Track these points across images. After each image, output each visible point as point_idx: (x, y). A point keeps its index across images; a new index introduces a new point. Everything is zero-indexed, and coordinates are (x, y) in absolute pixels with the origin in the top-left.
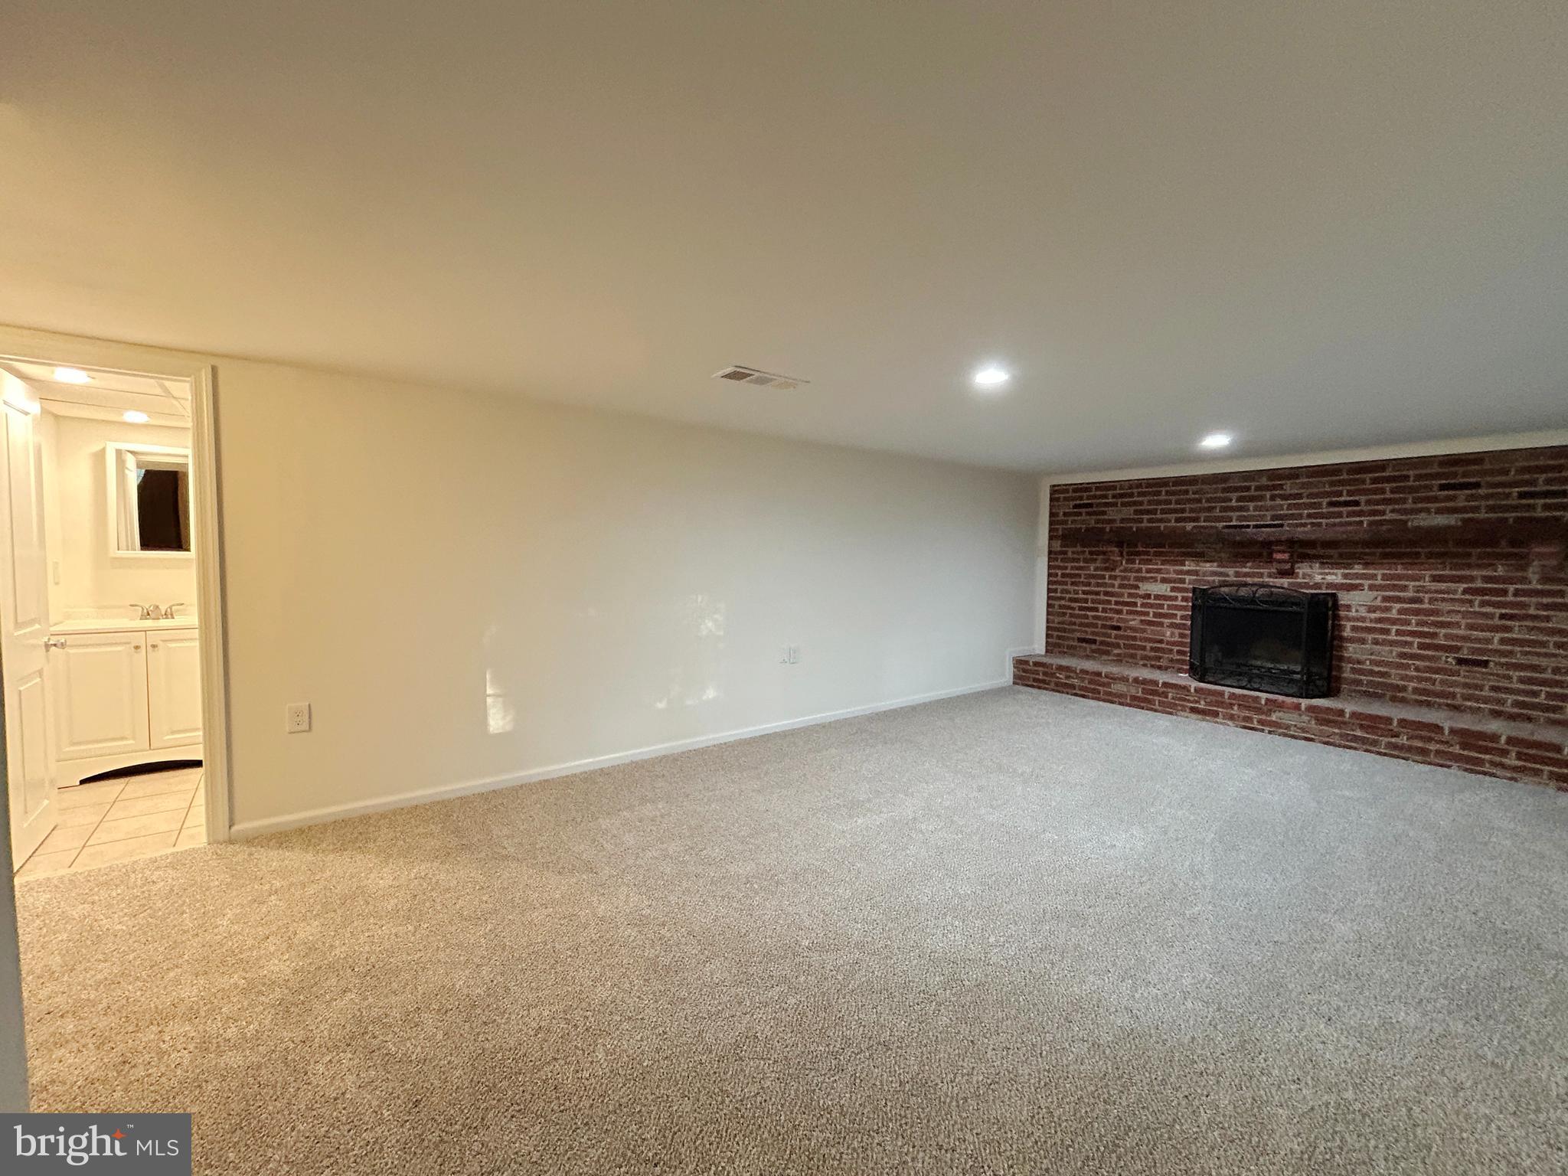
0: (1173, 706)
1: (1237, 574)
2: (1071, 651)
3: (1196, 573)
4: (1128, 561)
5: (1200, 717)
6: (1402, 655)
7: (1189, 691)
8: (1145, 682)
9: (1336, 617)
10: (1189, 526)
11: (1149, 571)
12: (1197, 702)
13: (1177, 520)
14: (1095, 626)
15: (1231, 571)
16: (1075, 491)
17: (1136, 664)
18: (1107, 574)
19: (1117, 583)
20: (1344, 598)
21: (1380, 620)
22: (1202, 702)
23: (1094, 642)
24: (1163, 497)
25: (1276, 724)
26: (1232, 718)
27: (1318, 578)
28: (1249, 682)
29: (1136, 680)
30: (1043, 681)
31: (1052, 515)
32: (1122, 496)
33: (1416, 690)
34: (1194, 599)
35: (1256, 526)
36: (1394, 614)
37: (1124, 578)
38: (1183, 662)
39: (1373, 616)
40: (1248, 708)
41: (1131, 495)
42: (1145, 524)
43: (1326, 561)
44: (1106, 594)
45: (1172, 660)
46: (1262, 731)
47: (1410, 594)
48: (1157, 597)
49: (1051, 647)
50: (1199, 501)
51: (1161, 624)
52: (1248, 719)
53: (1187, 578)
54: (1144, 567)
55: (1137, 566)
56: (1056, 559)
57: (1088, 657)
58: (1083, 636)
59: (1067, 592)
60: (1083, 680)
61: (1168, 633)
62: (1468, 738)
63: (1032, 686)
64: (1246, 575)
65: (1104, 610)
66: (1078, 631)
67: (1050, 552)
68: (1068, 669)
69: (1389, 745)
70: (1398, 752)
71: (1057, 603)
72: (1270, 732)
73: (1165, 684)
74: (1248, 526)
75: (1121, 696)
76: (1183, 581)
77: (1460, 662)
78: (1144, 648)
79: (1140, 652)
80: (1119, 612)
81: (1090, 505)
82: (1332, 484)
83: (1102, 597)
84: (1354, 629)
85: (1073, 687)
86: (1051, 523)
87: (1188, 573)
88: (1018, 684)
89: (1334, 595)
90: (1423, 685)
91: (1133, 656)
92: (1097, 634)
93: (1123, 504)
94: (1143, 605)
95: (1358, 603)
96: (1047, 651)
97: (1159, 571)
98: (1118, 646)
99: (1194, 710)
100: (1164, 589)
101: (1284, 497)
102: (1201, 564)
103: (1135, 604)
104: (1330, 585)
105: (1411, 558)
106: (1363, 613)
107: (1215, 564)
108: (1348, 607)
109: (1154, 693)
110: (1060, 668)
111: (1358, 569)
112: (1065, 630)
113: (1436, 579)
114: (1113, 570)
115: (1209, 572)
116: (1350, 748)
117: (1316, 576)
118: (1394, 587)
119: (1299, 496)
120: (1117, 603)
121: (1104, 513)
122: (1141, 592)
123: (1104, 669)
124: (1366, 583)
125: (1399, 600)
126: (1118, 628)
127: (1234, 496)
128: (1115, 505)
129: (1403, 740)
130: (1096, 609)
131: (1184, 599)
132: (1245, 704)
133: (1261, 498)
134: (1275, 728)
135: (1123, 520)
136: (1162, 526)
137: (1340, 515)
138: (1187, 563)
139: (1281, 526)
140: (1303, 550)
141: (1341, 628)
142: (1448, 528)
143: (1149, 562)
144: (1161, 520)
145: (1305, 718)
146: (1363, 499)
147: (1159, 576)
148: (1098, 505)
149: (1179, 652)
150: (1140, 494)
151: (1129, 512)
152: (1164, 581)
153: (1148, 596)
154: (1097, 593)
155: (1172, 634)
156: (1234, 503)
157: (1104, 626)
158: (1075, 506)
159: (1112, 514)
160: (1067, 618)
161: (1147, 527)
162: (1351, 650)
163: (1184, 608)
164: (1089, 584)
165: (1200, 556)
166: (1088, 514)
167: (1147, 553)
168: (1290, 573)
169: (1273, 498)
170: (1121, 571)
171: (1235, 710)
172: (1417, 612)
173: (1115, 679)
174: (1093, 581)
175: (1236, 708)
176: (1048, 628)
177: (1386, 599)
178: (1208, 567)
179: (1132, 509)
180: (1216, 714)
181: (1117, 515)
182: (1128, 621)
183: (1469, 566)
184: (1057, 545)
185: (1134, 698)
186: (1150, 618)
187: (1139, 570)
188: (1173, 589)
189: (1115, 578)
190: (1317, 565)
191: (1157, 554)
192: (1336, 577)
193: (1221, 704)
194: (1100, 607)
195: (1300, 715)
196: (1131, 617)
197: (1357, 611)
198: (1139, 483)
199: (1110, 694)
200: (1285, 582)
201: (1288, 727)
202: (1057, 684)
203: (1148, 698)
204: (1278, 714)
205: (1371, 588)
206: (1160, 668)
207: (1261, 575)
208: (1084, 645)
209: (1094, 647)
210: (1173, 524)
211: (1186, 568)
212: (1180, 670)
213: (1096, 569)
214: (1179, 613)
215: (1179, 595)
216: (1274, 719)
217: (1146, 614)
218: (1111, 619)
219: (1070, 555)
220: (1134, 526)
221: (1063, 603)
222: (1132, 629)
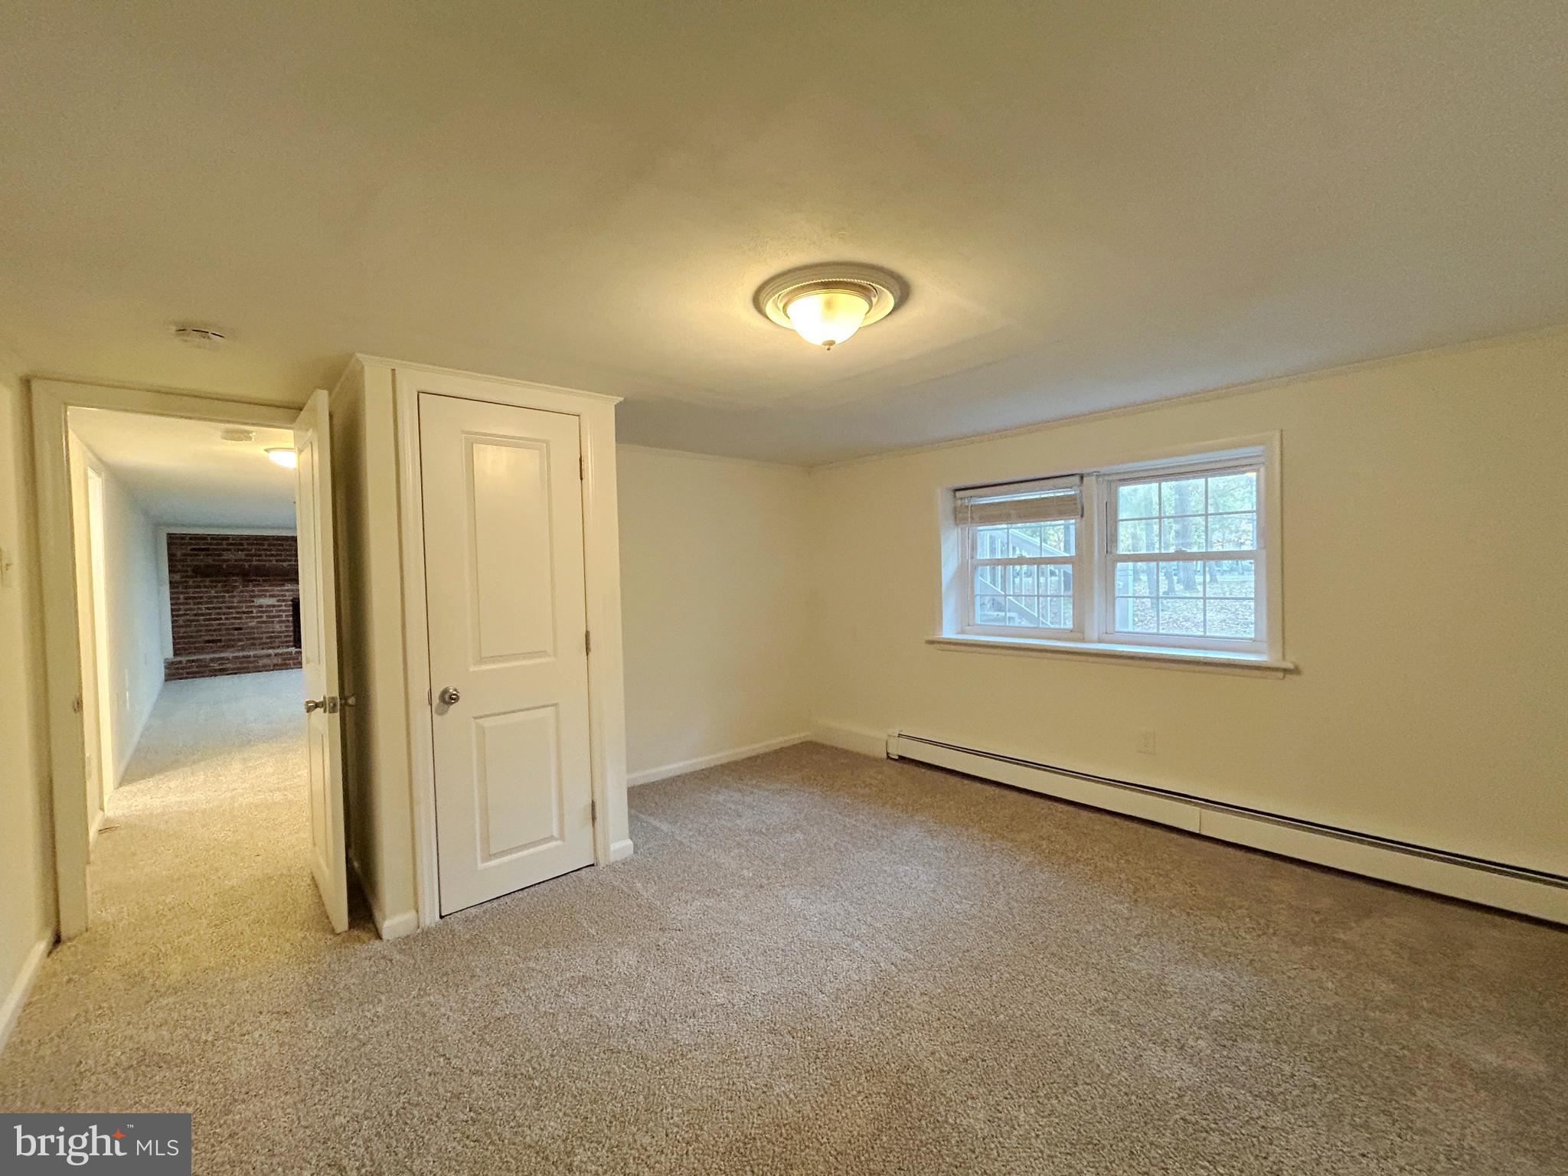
4: (243, 586)
10: (285, 564)
11: (259, 591)
13: (277, 561)
14: (220, 630)
16: (191, 539)
18: (227, 595)
19: (235, 600)
23: (220, 641)
31: (170, 555)
32: (234, 544)
37: (241, 597)
38: (290, 641)
41: (242, 544)
42: (255, 563)
44: (228, 608)
45: (282, 642)
48: (268, 606)
49: (175, 655)
51: (272, 622)
53: (287, 593)
54: (256, 589)
55: (251, 588)
56: (177, 587)
57: (215, 651)
58: (211, 638)
59: (191, 610)
61: (278, 627)
63: (191, 677)
65: (227, 619)
66: (204, 636)
67: (171, 582)
68: (216, 660)
71: (181, 619)
76: (284, 595)
78: (261, 638)
80: (240, 618)
81: (208, 549)
83: (224, 610)
85: (224, 670)
86: (170, 561)
87: (288, 590)
88: (176, 680)
91: (255, 645)
92: (220, 635)
93: (236, 550)
94: (258, 612)
97: (267, 591)
98: (240, 640)
100: (272, 601)
103: (252, 612)
110: (212, 660)
112: (191, 637)
114: (232, 592)
120: (237, 613)
121: (220, 555)
122: (254, 604)
126: (240, 629)
128: (229, 550)
130: (220, 619)
131: (286, 606)
135: (236, 560)
136: (267, 564)
138: (286, 585)
143: (258, 585)
144: (266, 561)
147: (268, 594)
148: (215, 549)
149: (286, 637)
150: (248, 544)
151: (241, 555)
152: (272, 596)
153: (261, 606)
154: (220, 608)
155: (281, 627)
157: (227, 629)
158: (193, 550)
159: (226, 556)
160: (192, 628)
161: (256, 565)
163: (287, 611)
164: (212, 603)
166: (205, 555)
167: (258, 580)
170: (238, 592)
174: (215, 600)
176: (174, 638)
179: (243, 553)
181: (232, 556)
182: (247, 623)
184: (177, 577)
186: (264, 619)
187: (253, 591)
188: (278, 601)
189: (234, 597)
191: (264, 581)
194: (223, 617)
196: (250, 620)
198: (248, 538)
199: (256, 667)
208: (209, 644)
209: (220, 644)
210: (274, 562)
212: (288, 647)
213: (217, 592)
214: (284, 614)
215: (283, 604)
217: (261, 617)
218: (233, 624)
219: (191, 583)
220: (246, 565)
221: (188, 617)
222: (253, 628)
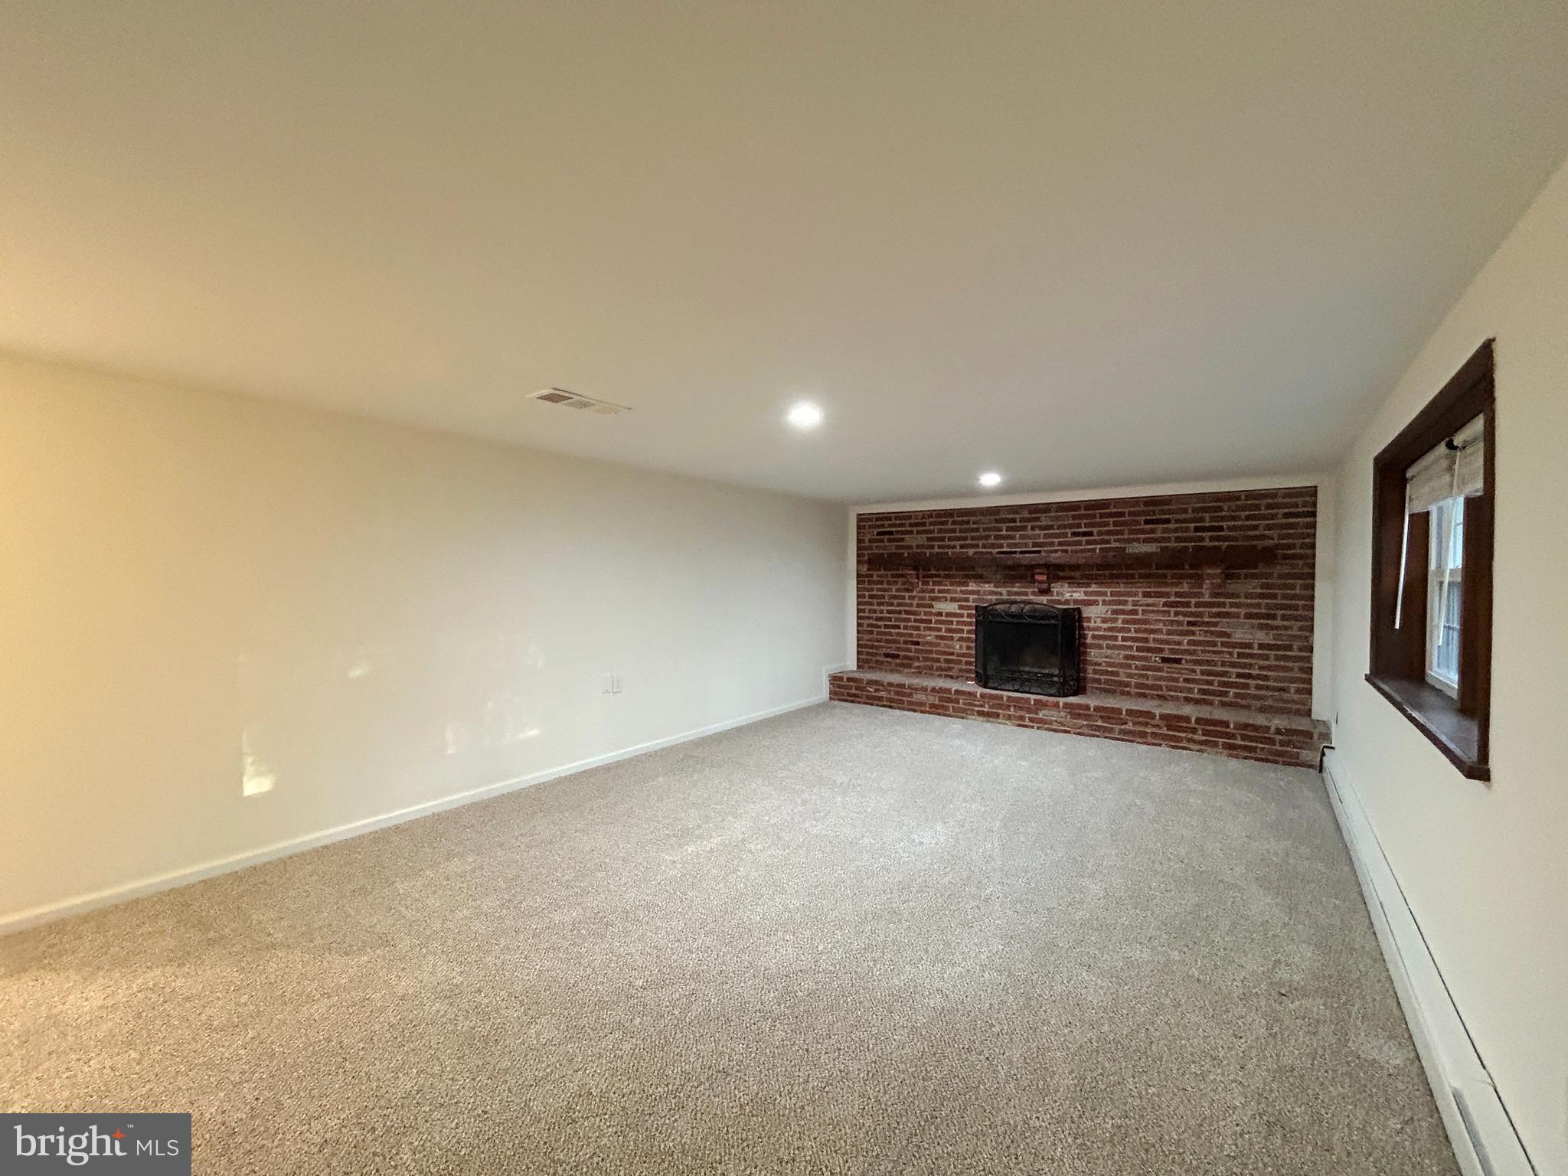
0: (964, 711)
1: (1009, 593)
2: (879, 666)
3: (977, 592)
4: (924, 583)
5: (985, 719)
6: (1127, 657)
7: (976, 696)
8: (942, 690)
9: (1081, 628)
10: (971, 552)
11: (940, 591)
12: (982, 706)
13: (962, 547)
14: (898, 642)
15: (1004, 590)
16: (877, 520)
17: (932, 675)
18: (907, 595)
19: (915, 602)
20: (1088, 612)
21: (1110, 629)
22: (987, 706)
23: (897, 656)
24: (949, 526)
25: (1041, 721)
26: (1009, 718)
27: (1067, 596)
28: (1021, 686)
29: (933, 690)
30: (855, 695)
31: (859, 541)
32: (917, 525)
33: (1138, 686)
34: (977, 615)
35: (1021, 552)
36: (1119, 624)
37: (921, 598)
38: (969, 671)
39: (1105, 626)
40: (1021, 708)
41: (924, 524)
42: (937, 550)
43: (1072, 581)
44: (907, 612)
45: (961, 670)
46: (1032, 727)
47: (1129, 607)
48: (948, 614)
49: (861, 664)
50: (977, 530)
51: (952, 638)
52: (1022, 718)
53: (971, 597)
54: (937, 588)
55: (931, 587)
56: (863, 582)
57: (892, 671)
58: (889, 651)
59: (875, 611)
60: (889, 692)
61: (958, 647)
62: (1172, 721)
63: (846, 701)
64: (1017, 594)
65: (906, 628)
66: (886, 647)
67: (859, 576)
68: (876, 682)
69: (1122, 732)
70: (1129, 736)
71: (866, 622)
72: (1038, 728)
73: (957, 692)
74: (1015, 552)
75: (921, 704)
76: (967, 600)
77: (1164, 660)
78: (938, 660)
79: (936, 665)
80: (918, 629)
81: (891, 533)
82: (1074, 517)
83: (903, 616)
84: (1094, 637)
85: (880, 699)
86: (859, 549)
87: (972, 592)
88: (834, 699)
89: (1079, 611)
90: (1141, 681)
91: (931, 668)
92: (898, 649)
93: (918, 533)
94: (937, 622)
95: (1095, 614)
96: (859, 667)
97: (948, 591)
98: (918, 659)
99: (981, 714)
100: (952, 607)
101: (1041, 528)
102: (982, 585)
103: (930, 622)
104: (1076, 601)
105: (1129, 578)
106: (1099, 624)
107: (992, 585)
108: (1089, 619)
109: (949, 700)
110: (870, 682)
111: (1094, 588)
112: (872, 647)
113: (1146, 595)
114: (912, 591)
115: (988, 592)
116: (1094, 736)
117: (1067, 594)
118: (1120, 603)
119: (1051, 527)
120: (916, 621)
121: (902, 540)
122: (935, 610)
123: (907, 681)
124: (1100, 599)
125: (1123, 612)
126: (917, 643)
127: (1004, 526)
128: (911, 532)
129: (1130, 726)
130: (898, 627)
131: (969, 616)
132: (1019, 704)
133: (1024, 528)
134: (1043, 724)
135: (918, 547)
136: (950, 551)
137: (1079, 543)
138: (970, 584)
139: (1039, 552)
140: (1058, 572)
141: (1084, 637)
142: (1152, 554)
143: (940, 583)
144: (949, 547)
145: (1063, 714)
146: (1095, 530)
147: (949, 596)
148: (897, 532)
149: (967, 663)
150: (931, 524)
151: (922, 539)
152: (953, 600)
153: (940, 614)
154: (900, 612)
155: (961, 647)
156: (1004, 533)
157: (906, 642)
158: (879, 534)
159: (909, 540)
160: (874, 636)
161: (938, 553)
162: (1093, 655)
163: (970, 624)
164: (892, 604)
165: (980, 578)
166: (889, 540)
167: (938, 576)
168: (1046, 592)
169: (1033, 528)
170: (919, 592)
171: (1012, 712)
172: (1135, 622)
173: (916, 689)
174: (896, 601)
175: (1012, 709)
176: (859, 646)
177: (1115, 612)
178: (988, 587)
179: (924, 536)
180: (997, 716)
181: (915, 541)
182: (925, 636)
183: (1167, 585)
184: (864, 568)
185: (932, 706)
186: (943, 633)
187: (933, 591)
188: (961, 607)
189: (912, 598)
190: (1066, 585)
191: (947, 576)
192: (1079, 594)
193: (1000, 706)
194: (902, 624)
195: (1060, 712)
196: (928, 633)
197: (1095, 622)
198: (930, 514)
199: (910, 703)
200: (1044, 599)
201: (1051, 723)
202: (868, 697)
203: (944, 705)
204: (1045, 712)
205: (1104, 603)
206: (951, 677)
207: (1026, 594)
208: (889, 659)
209: (898, 661)
210: (958, 550)
211: (970, 588)
212: (968, 679)
213: (897, 590)
214: (966, 628)
215: (965, 612)
216: (1041, 716)
217: (940, 630)
218: (911, 635)
219: (875, 578)
220: (928, 551)
221: (871, 621)
222: (928, 643)
